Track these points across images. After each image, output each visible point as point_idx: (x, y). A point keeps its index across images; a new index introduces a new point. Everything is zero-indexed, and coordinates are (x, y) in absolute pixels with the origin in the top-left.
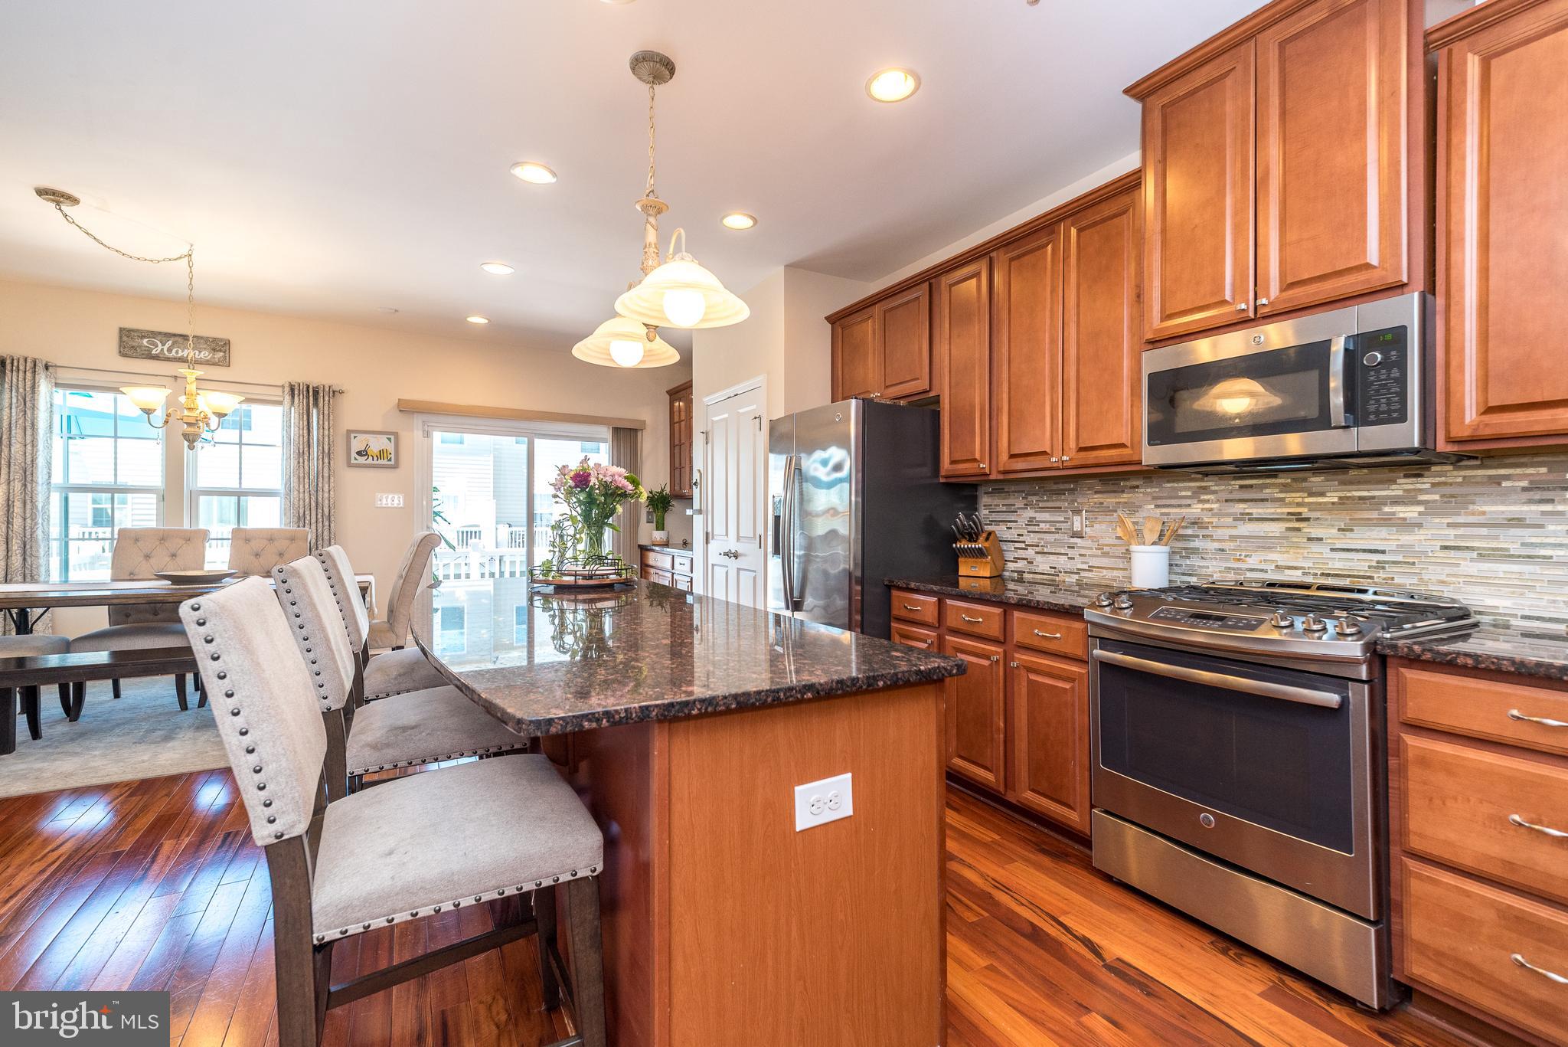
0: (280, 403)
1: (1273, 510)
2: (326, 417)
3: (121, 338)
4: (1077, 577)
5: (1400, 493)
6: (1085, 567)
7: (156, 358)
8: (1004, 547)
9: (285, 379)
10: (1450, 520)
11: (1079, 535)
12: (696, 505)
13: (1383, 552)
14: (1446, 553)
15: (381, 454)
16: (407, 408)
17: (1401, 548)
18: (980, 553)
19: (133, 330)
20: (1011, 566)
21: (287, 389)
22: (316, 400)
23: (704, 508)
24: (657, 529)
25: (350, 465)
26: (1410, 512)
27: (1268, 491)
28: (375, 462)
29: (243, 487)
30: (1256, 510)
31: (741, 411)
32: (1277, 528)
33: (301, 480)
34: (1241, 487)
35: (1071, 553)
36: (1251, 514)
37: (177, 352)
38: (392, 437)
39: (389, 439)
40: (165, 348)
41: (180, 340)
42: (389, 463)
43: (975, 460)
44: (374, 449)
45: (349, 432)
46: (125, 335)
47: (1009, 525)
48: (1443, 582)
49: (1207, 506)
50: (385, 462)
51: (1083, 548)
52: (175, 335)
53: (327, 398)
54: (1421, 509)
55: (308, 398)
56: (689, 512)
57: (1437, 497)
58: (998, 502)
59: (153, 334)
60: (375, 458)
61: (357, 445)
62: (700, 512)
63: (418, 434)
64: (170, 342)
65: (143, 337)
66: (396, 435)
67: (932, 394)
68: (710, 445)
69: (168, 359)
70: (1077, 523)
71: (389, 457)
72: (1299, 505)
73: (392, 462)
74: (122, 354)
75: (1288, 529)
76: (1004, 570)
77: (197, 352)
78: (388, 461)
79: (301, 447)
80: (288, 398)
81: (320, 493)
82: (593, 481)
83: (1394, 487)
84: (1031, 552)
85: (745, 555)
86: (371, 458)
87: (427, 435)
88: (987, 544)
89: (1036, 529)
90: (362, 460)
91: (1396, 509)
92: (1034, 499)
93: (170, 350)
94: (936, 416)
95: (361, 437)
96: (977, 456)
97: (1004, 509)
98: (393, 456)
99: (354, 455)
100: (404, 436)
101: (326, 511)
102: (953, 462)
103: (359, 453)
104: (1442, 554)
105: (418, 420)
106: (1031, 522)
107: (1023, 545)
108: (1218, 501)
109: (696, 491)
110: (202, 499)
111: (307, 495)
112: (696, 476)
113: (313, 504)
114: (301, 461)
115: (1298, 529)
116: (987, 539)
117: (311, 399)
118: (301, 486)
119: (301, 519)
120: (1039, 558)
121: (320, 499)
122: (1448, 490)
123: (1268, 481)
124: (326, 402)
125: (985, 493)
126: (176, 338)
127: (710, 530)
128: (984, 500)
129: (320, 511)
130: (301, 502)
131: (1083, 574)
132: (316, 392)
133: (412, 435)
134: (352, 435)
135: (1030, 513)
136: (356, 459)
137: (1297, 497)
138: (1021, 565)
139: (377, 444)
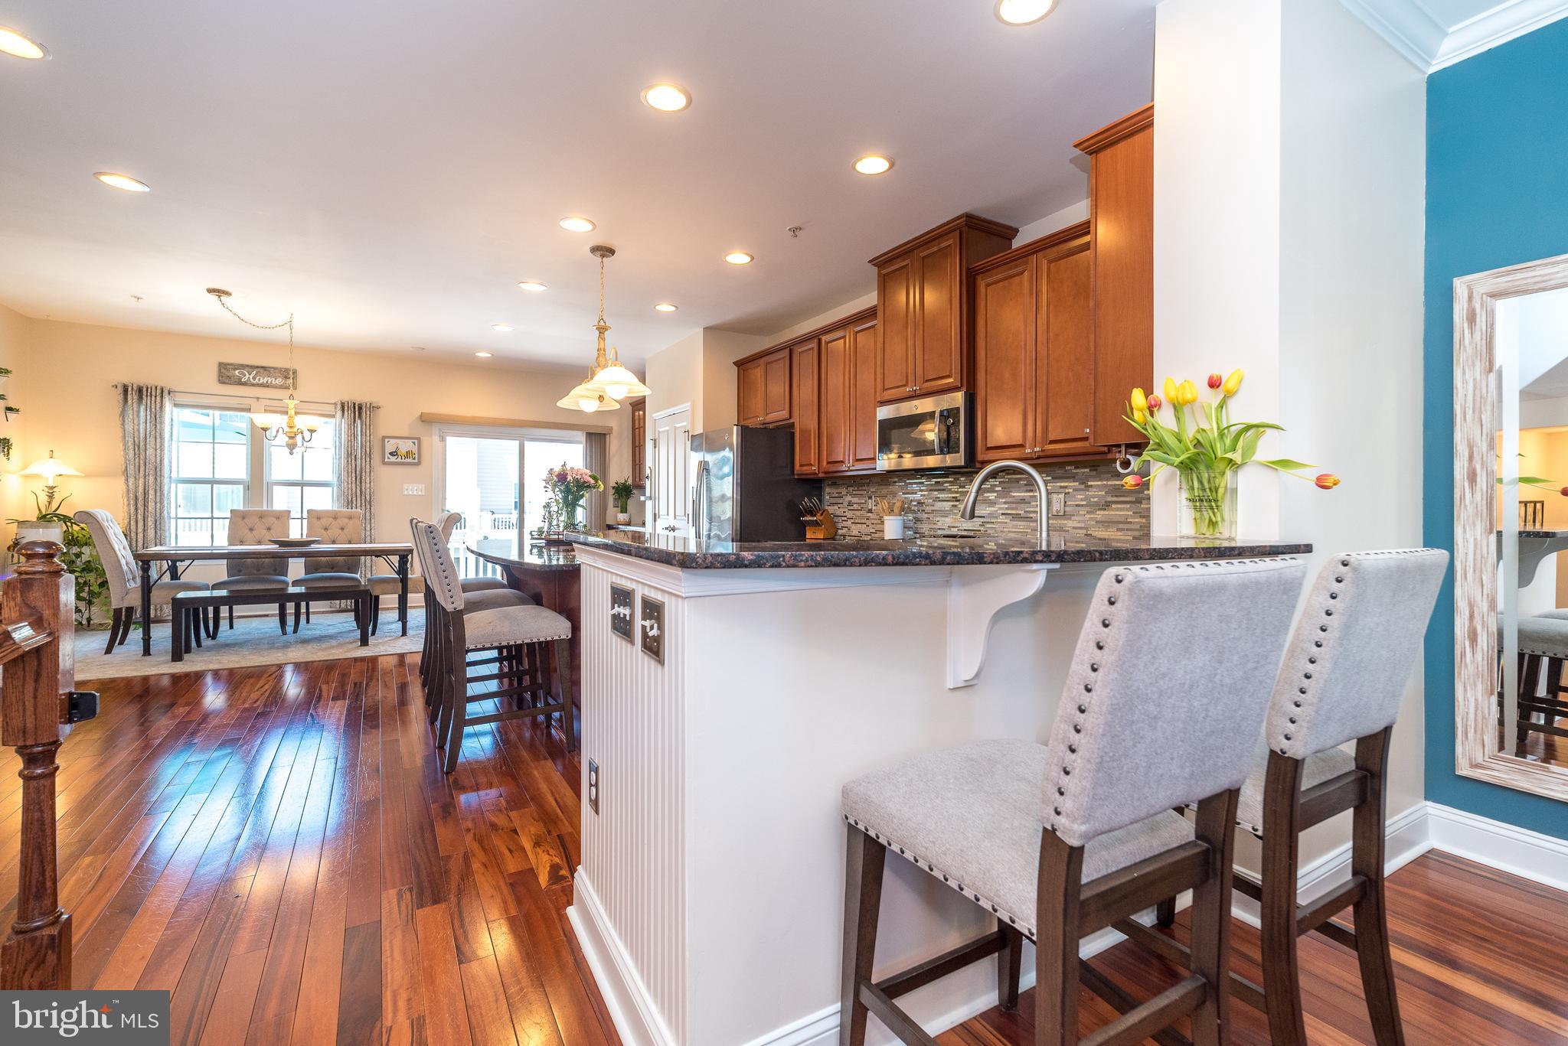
0: (333, 416)
1: (946, 495)
2: (368, 427)
3: (220, 370)
4: (870, 537)
5: (989, 486)
6: (873, 531)
7: (244, 384)
8: (836, 519)
9: (337, 398)
10: (1004, 500)
11: (870, 511)
12: (648, 494)
13: (984, 517)
14: (1004, 517)
15: (408, 454)
16: (427, 420)
17: (991, 515)
18: (816, 524)
19: (228, 364)
20: (840, 532)
21: (339, 406)
22: (360, 413)
23: (653, 496)
24: (622, 512)
25: (384, 463)
26: (992, 496)
27: (946, 485)
28: (403, 460)
29: (304, 479)
30: (942, 496)
31: (677, 426)
32: (947, 505)
33: (350, 474)
34: (936, 482)
35: (868, 522)
36: (939, 498)
37: (259, 380)
38: (416, 441)
39: (414, 443)
40: (251, 377)
41: (261, 370)
42: (414, 461)
43: (811, 465)
44: (403, 450)
45: (384, 438)
46: (223, 367)
47: (839, 505)
48: (1002, 531)
49: (923, 493)
50: (410, 460)
51: (873, 519)
52: (258, 367)
53: (368, 413)
54: (995, 494)
55: (355, 413)
56: (642, 498)
57: (1000, 489)
58: (834, 491)
59: (243, 366)
60: (403, 458)
61: (390, 446)
62: (650, 498)
63: (436, 439)
64: (255, 372)
65: (235, 369)
66: (419, 439)
67: (791, 421)
68: (657, 449)
69: (253, 385)
70: (871, 504)
71: (414, 456)
72: (956, 492)
73: (416, 461)
74: (221, 382)
75: (953, 506)
76: (835, 535)
77: (274, 379)
78: (412, 459)
79: (350, 450)
80: (339, 413)
81: (363, 484)
82: (569, 478)
83: (988, 483)
84: (849, 522)
85: (679, 529)
86: (400, 457)
87: (443, 440)
88: (821, 518)
89: (852, 508)
90: (393, 459)
91: (989, 494)
92: (851, 489)
93: (254, 378)
94: (793, 434)
95: (393, 441)
96: (812, 462)
97: (837, 495)
98: (416, 456)
99: (387, 455)
100: (425, 440)
101: (368, 497)
102: (801, 466)
103: (391, 454)
104: (1001, 517)
105: (435, 429)
106: (850, 504)
107: (846, 519)
108: (927, 491)
109: (648, 483)
110: (276, 488)
111: (354, 485)
112: (648, 472)
113: (358, 492)
114: (350, 460)
115: (956, 506)
116: (822, 515)
117: (357, 413)
118: (350, 479)
119: (349, 503)
120: (853, 527)
121: (363, 488)
122: (1005, 485)
123: (945, 479)
124: (368, 415)
125: (828, 485)
126: (259, 370)
127: (657, 512)
128: (828, 490)
129: (363, 498)
130: (350, 491)
131: (873, 535)
132: (360, 408)
133: (431, 441)
134: (386, 440)
135: (849, 498)
136: (389, 458)
137: (955, 488)
138: (844, 531)
139: (405, 446)
